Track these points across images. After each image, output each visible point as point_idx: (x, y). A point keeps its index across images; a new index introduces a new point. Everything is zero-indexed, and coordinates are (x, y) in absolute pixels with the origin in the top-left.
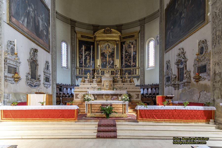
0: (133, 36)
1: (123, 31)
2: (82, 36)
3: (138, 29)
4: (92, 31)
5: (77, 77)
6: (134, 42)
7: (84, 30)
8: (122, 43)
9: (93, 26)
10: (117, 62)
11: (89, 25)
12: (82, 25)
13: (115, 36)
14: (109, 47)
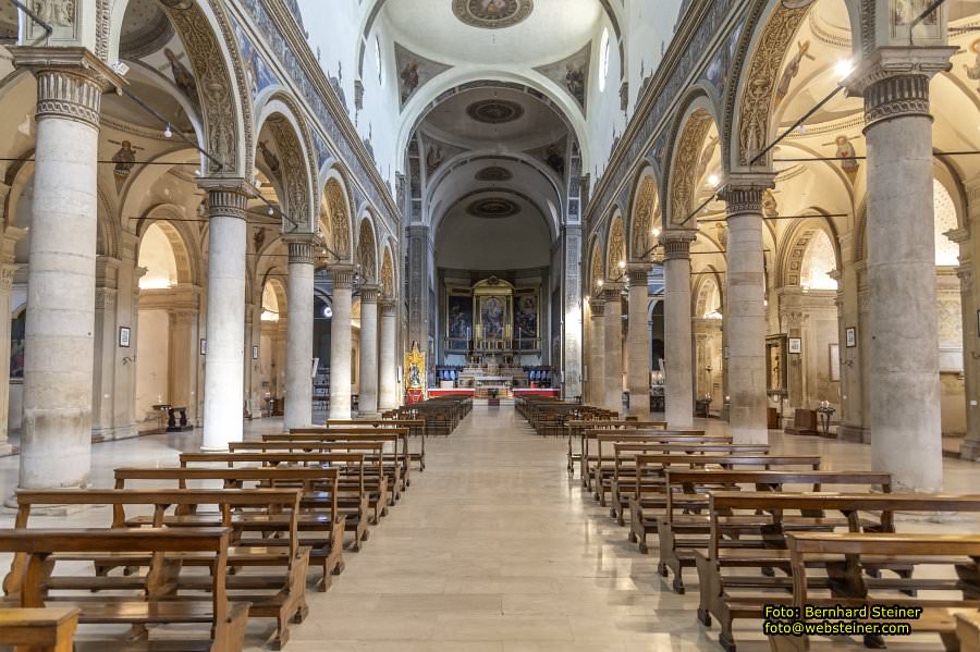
0: (532, 290)
1: (517, 281)
2: (454, 290)
3: (539, 280)
4: (469, 281)
5: (447, 354)
6: (534, 299)
7: (457, 280)
8: (516, 300)
9: (470, 271)
10: (508, 330)
11: (465, 271)
12: (454, 272)
13: (505, 290)
14: (495, 305)
